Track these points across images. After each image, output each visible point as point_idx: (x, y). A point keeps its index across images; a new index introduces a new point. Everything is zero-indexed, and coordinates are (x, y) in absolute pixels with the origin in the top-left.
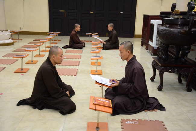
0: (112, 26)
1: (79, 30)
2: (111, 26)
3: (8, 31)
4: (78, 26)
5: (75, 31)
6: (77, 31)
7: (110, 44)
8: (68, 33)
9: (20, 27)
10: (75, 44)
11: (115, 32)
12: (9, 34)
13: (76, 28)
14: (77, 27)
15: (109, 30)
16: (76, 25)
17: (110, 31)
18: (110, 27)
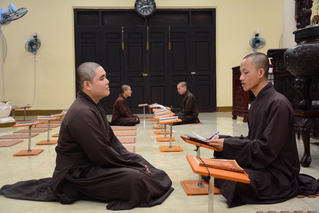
0: (185, 85)
1: (130, 95)
2: (183, 86)
3: (7, 103)
4: (128, 89)
5: (124, 97)
6: (126, 97)
7: (183, 114)
8: (108, 110)
9: (29, 103)
10: (123, 118)
11: (190, 94)
12: (9, 108)
13: (125, 92)
14: (126, 90)
15: (181, 94)
16: (124, 86)
17: (183, 94)
18: (182, 88)
